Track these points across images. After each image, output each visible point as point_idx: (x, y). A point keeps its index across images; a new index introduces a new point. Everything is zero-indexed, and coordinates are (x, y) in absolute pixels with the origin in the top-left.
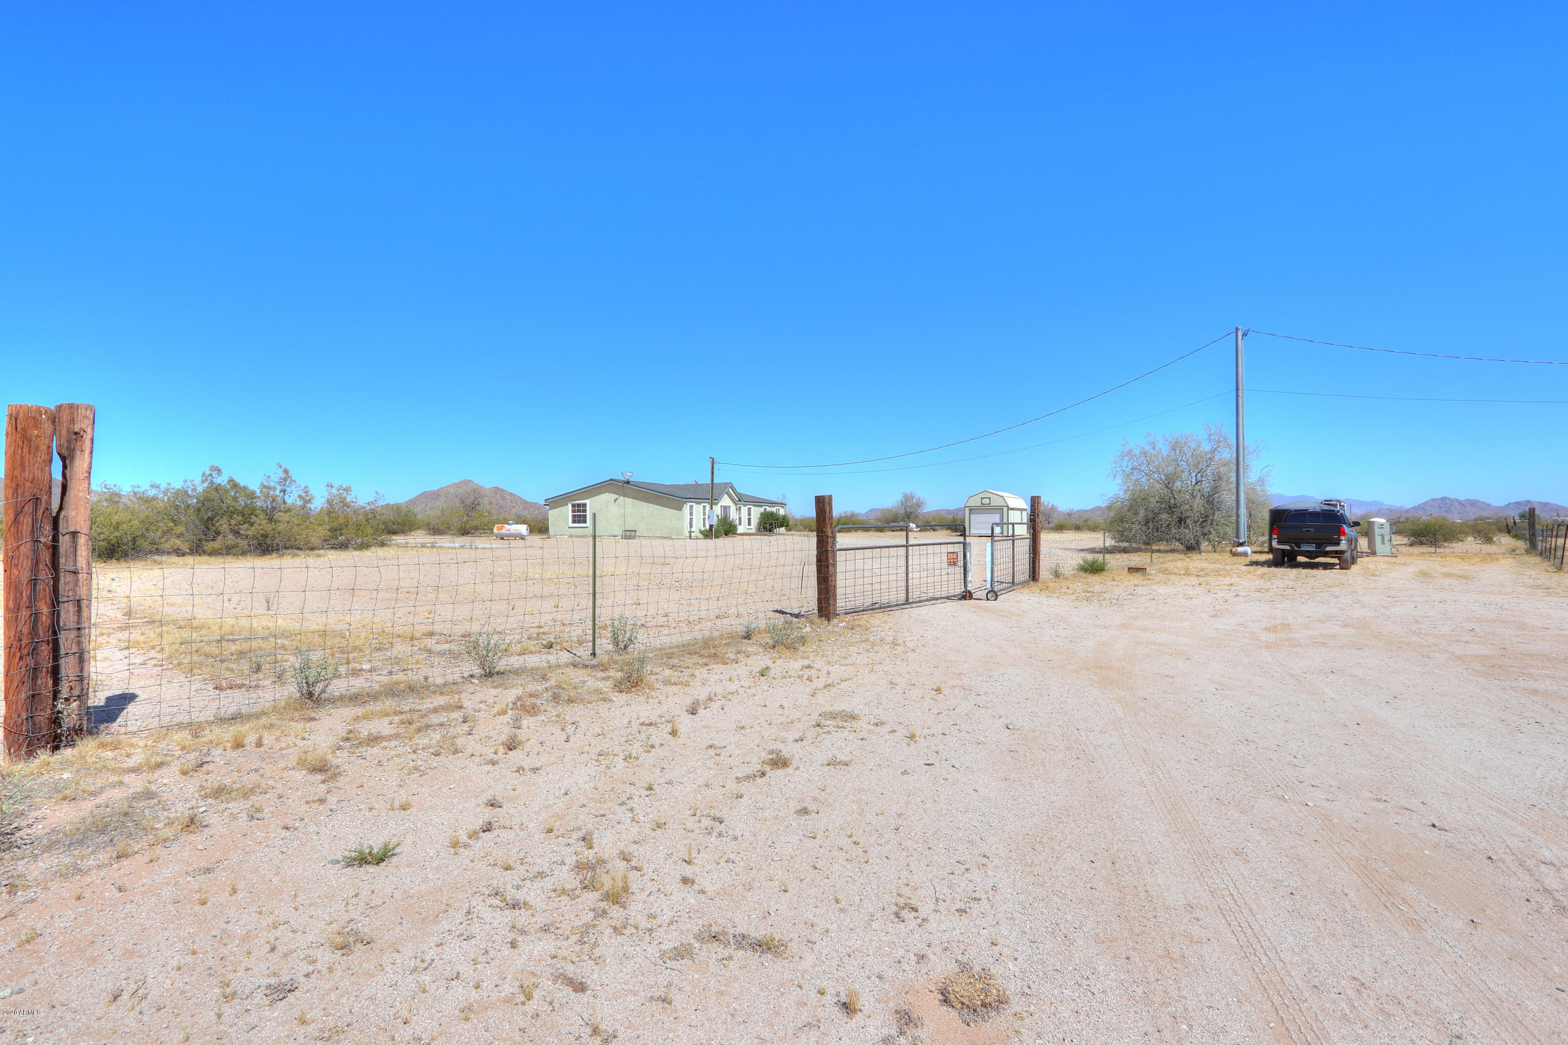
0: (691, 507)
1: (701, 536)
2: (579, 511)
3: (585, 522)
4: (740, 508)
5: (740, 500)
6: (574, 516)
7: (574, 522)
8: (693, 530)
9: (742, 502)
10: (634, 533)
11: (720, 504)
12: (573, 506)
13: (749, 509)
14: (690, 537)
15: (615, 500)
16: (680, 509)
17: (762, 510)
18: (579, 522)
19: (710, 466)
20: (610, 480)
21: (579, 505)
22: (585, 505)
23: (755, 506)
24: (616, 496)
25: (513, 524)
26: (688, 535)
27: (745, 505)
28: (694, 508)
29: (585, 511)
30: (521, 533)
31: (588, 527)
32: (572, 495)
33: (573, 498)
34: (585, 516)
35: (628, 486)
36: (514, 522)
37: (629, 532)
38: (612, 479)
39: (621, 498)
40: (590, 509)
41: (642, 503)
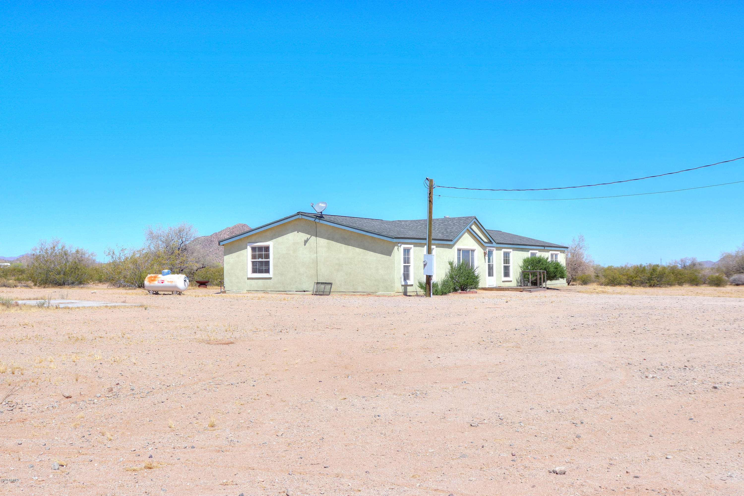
0: (407, 251)
1: (422, 292)
2: (260, 256)
3: (267, 271)
4: (490, 253)
5: (490, 242)
6: (254, 264)
7: (254, 271)
8: (409, 282)
9: (494, 245)
10: (328, 287)
11: (456, 247)
12: (254, 249)
13: (506, 255)
14: (405, 294)
15: (306, 242)
16: (389, 253)
17: (527, 255)
18: (261, 271)
19: (427, 191)
20: (298, 213)
21: (260, 249)
22: (267, 249)
23: (515, 249)
24: (307, 236)
25: (168, 274)
26: (401, 289)
27: (498, 249)
28: (412, 252)
29: (267, 256)
30: (176, 287)
31: (272, 278)
32: (252, 235)
33: (253, 238)
34: (267, 263)
35: (321, 222)
36: (168, 272)
37: (323, 286)
38: (300, 213)
39: (313, 238)
40: (274, 255)
41: (339, 245)
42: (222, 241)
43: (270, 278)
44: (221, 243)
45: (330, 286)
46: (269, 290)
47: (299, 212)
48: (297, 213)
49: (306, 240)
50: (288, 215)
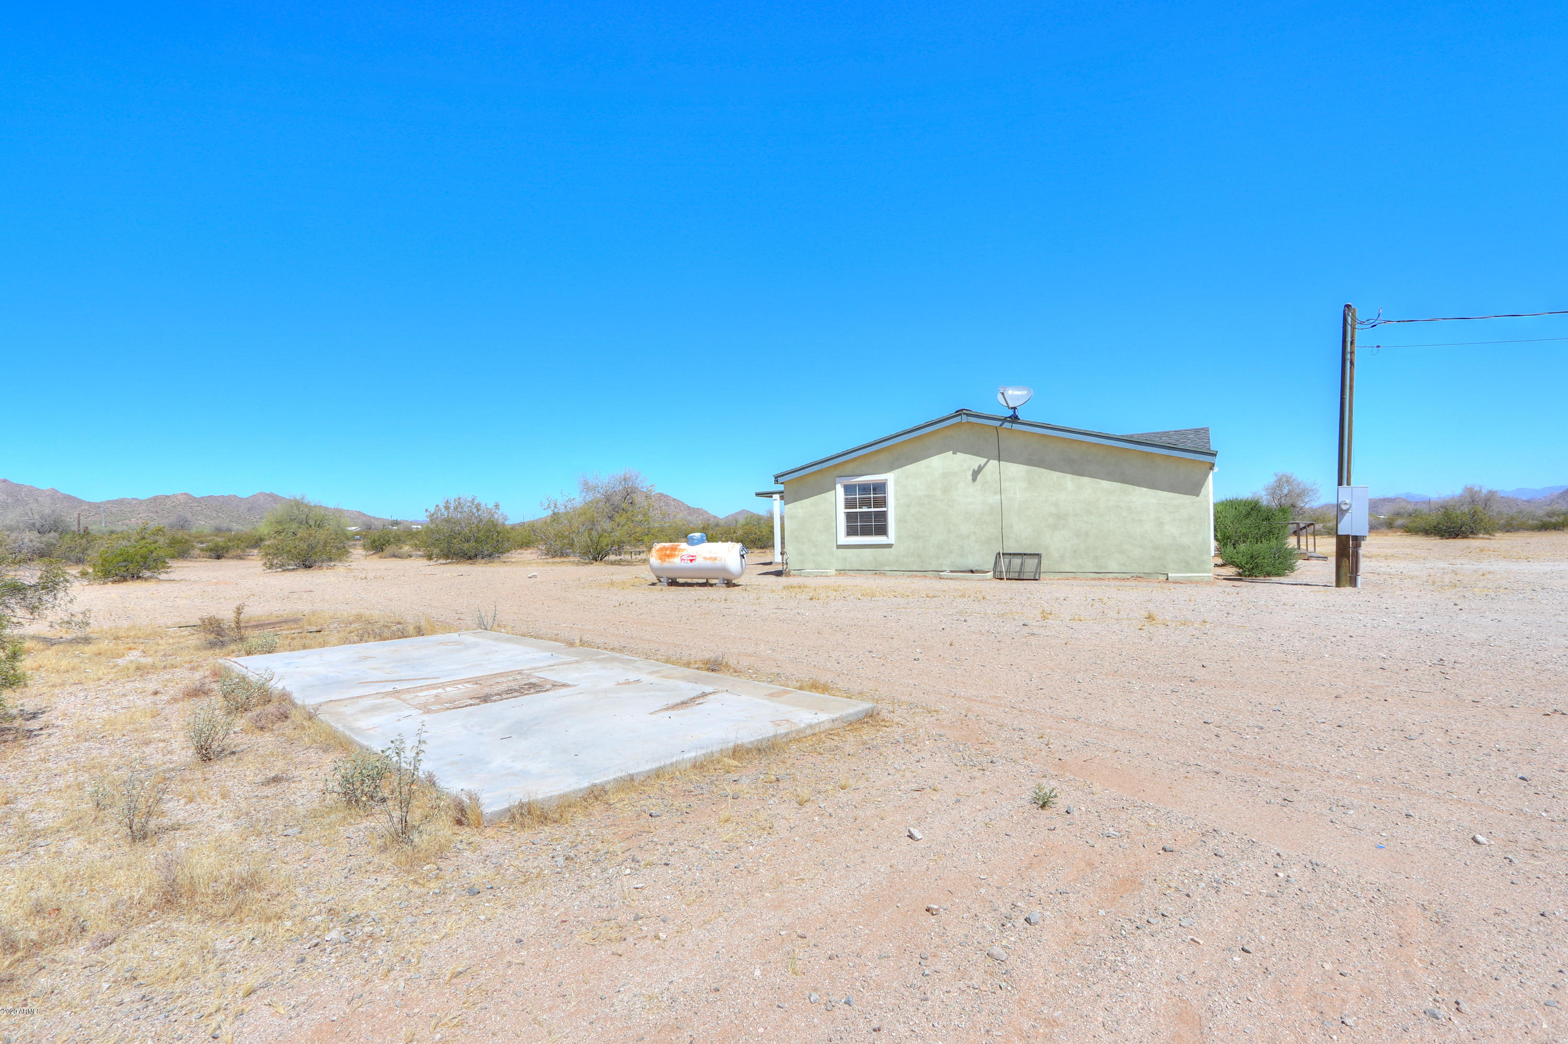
2: (865, 503)
3: (882, 530)
6: (849, 517)
7: (851, 531)
10: (1031, 563)
12: (848, 489)
15: (975, 472)
18: (866, 532)
20: (959, 413)
21: (865, 488)
22: (880, 487)
24: (975, 460)
25: (700, 541)
29: (882, 502)
30: (724, 570)
31: (892, 545)
32: (846, 462)
33: (849, 468)
34: (883, 516)
35: (1016, 426)
36: (702, 537)
37: (1017, 561)
38: (964, 411)
39: (993, 463)
40: (897, 499)
41: (1056, 475)
42: (783, 476)
43: (889, 546)
44: (780, 480)
45: (1036, 561)
46: (887, 568)
47: (962, 410)
48: (957, 412)
49: (976, 469)
50: (935, 418)
